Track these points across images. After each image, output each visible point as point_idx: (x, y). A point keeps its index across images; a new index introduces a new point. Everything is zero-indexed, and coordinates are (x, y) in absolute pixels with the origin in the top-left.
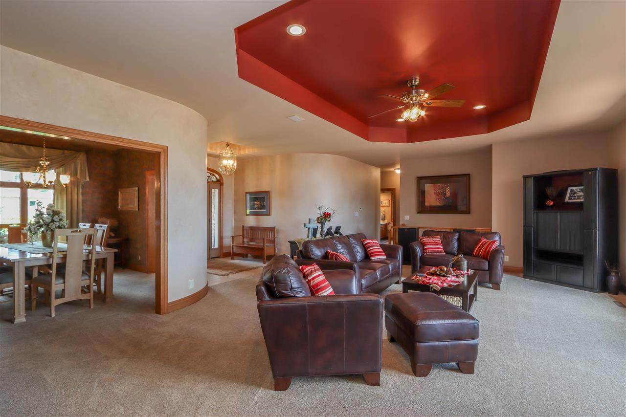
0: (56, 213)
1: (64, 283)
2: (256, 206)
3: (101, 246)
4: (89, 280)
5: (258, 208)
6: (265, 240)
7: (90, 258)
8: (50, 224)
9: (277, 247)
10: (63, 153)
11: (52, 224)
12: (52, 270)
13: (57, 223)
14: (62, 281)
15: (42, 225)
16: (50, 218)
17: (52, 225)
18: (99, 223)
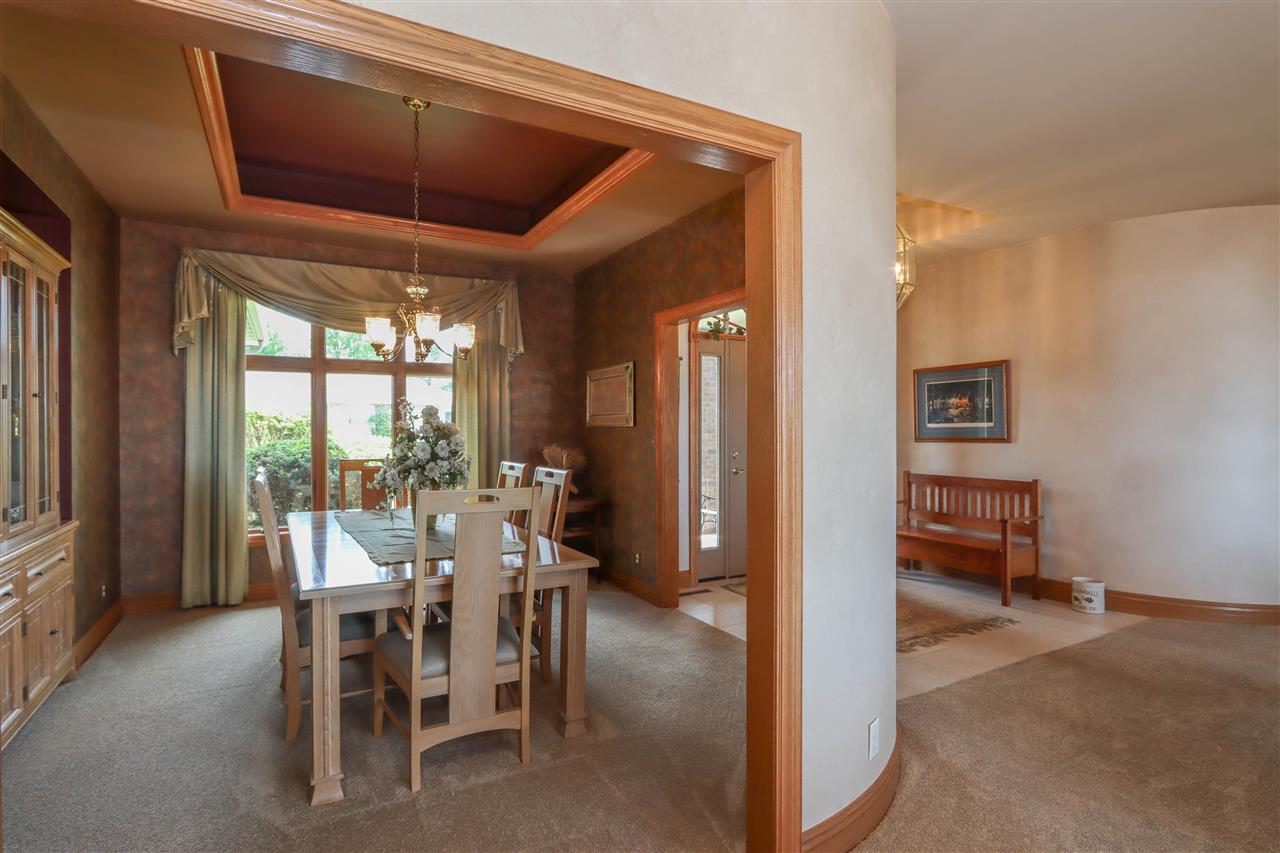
0: (443, 433)
1: (447, 672)
2: (953, 412)
3: (550, 537)
4: (518, 665)
5: (962, 417)
6: (1009, 525)
7: (521, 589)
8: (428, 467)
9: (1045, 549)
10: (472, 286)
11: (432, 464)
12: (412, 632)
13: (445, 463)
14: (440, 666)
15: (411, 468)
16: (429, 449)
17: (431, 470)
18: (545, 464)
